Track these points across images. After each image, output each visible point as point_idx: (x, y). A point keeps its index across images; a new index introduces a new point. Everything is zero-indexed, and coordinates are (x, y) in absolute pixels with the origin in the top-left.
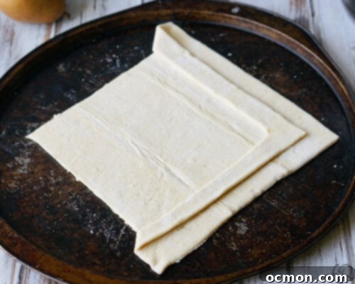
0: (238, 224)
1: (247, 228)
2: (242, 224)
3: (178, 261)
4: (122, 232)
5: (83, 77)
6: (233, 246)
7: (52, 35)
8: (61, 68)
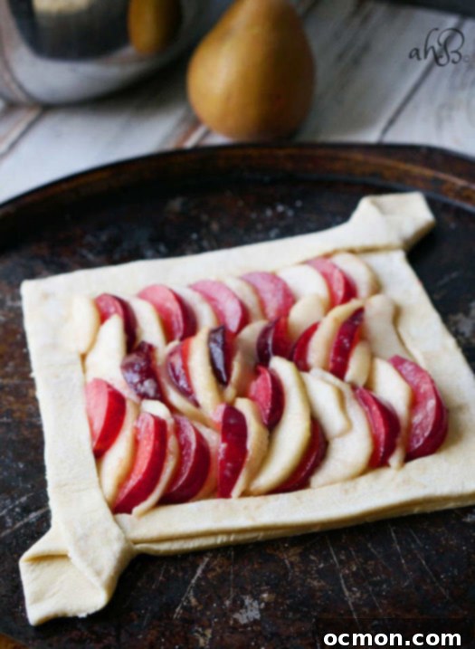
0: (248, 600)
1: (258, 617)
2: (255, 604)
3: (83, 615)
4: (33, 516)
5: (198, 232)
6: (204, 635)
7: (190, 143)
8: (176, 204)
